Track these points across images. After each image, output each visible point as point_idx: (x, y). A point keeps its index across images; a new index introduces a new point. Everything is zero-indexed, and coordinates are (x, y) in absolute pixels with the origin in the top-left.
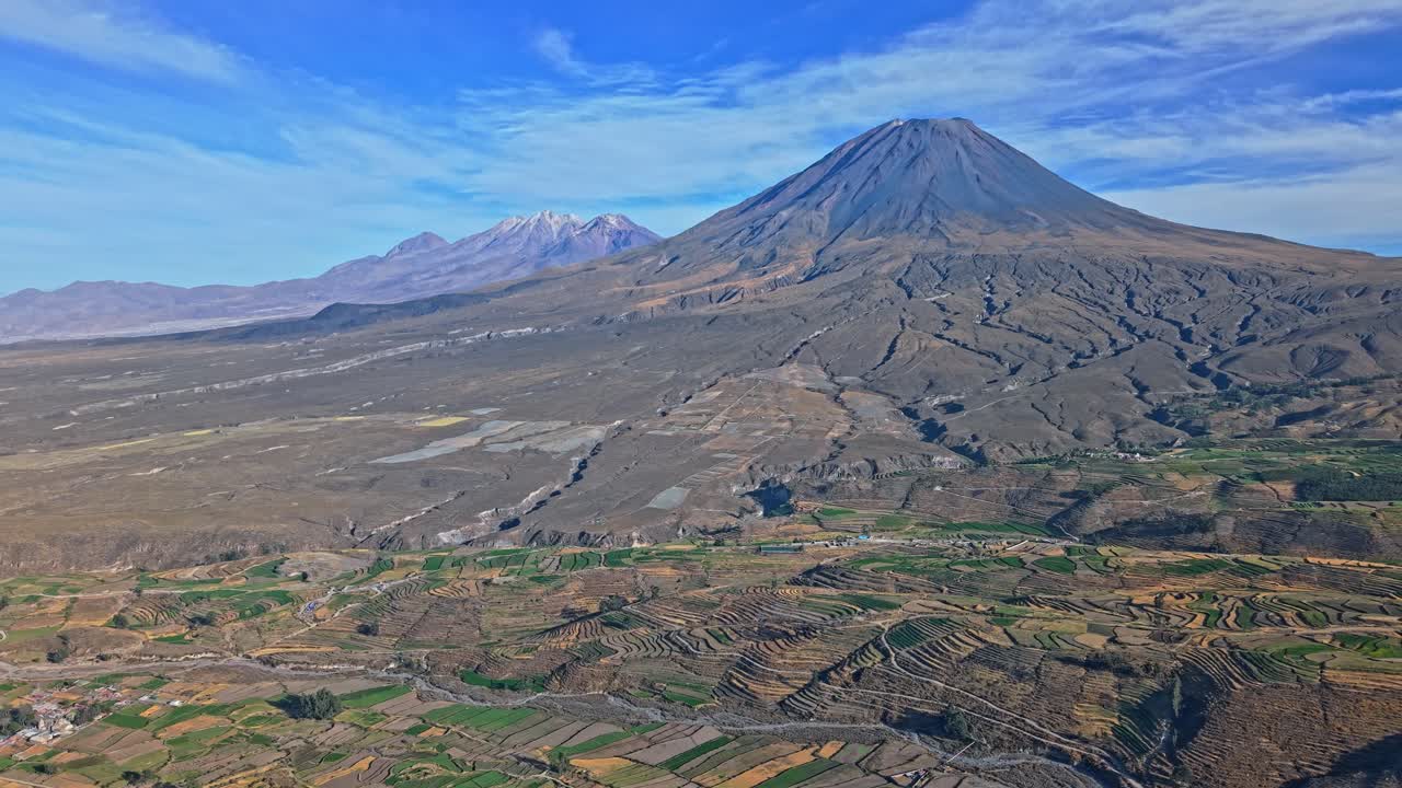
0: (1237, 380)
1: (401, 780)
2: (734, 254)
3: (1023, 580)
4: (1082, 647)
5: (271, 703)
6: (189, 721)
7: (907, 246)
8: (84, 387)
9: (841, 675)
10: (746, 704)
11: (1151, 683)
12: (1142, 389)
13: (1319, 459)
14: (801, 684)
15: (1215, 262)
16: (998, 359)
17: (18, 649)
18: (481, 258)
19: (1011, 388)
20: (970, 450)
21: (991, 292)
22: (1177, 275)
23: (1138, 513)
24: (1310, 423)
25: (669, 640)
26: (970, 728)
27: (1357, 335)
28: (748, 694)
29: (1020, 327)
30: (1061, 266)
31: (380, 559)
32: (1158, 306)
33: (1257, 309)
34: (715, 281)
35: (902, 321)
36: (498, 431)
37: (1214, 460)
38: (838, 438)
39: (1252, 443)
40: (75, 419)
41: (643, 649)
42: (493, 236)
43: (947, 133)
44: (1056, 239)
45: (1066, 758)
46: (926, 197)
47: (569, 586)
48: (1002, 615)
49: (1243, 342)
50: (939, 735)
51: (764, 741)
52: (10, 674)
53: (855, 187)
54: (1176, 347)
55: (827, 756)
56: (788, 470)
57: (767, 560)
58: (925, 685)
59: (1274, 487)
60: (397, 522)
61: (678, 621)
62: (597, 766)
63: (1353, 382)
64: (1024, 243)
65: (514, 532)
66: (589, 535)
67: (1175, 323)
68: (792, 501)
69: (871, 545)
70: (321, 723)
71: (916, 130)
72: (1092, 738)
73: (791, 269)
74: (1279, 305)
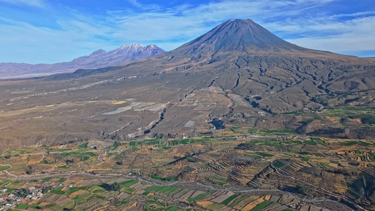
0: (332, 91)
1: (148, 209)
2: (189, 56)
3: (303, 147)
4: (332, 167)
5: (99, 186)
6: (77, 192)
7: (236, 54)
8: (12, 93)
9: (263, 176)
10: (237, 184)
11: (354, 178)
12: (307, 93)
13: (365, 112)
14: (252, 178)
15: (318, 59)
16: (267, 85)
17: (17, 170)
18: (116, 56)
19: (272, 93)
20: (267, 110)
21: (261, 66)
22: (309, 62)
23: (321, 128)
24: (355, 102)
25: (209, 165)
26: (305, 191)
27: (360, 78)
28: (237, 181)
29: (270, 76)
30: (278, 60)
31: (116, 142)
32: (305, 70)
33: (332, 71)
34: (185, 63)
35: (239, 74)
36: (136, 105)
37: (337, 113)
38: (231, 107)
39: (343, 108)
40: (12, 102)
41: (203, 169)
42: (119, 50)
43: (246, 23)
44: (276, 52)
45: (336, 199)
46: (241, 41)
47: (174, 150)
48: (304, 158)
49: (330, 80)
50: (296, 193)
51: (247, 195)
52: (16, 178)
53: (221, 38)
54: (313, 82)
55: (268, 199)
56: (219, 116)
57: (227, 142)
58: (289, 179)
59: (356, 120)
60: (115, 131)
61: (210, 160)
62: (204, 204)
63: (363, 91)
64: (268, 53)
65: (149, 134)
66: (171, 135)
67: (311, 75)
68: (223, 125)
69: (254, 137)
70: (116, 192)
71: (237, 22)
72: (342, 193)
73: (205, 60)
74: (337, 70)
